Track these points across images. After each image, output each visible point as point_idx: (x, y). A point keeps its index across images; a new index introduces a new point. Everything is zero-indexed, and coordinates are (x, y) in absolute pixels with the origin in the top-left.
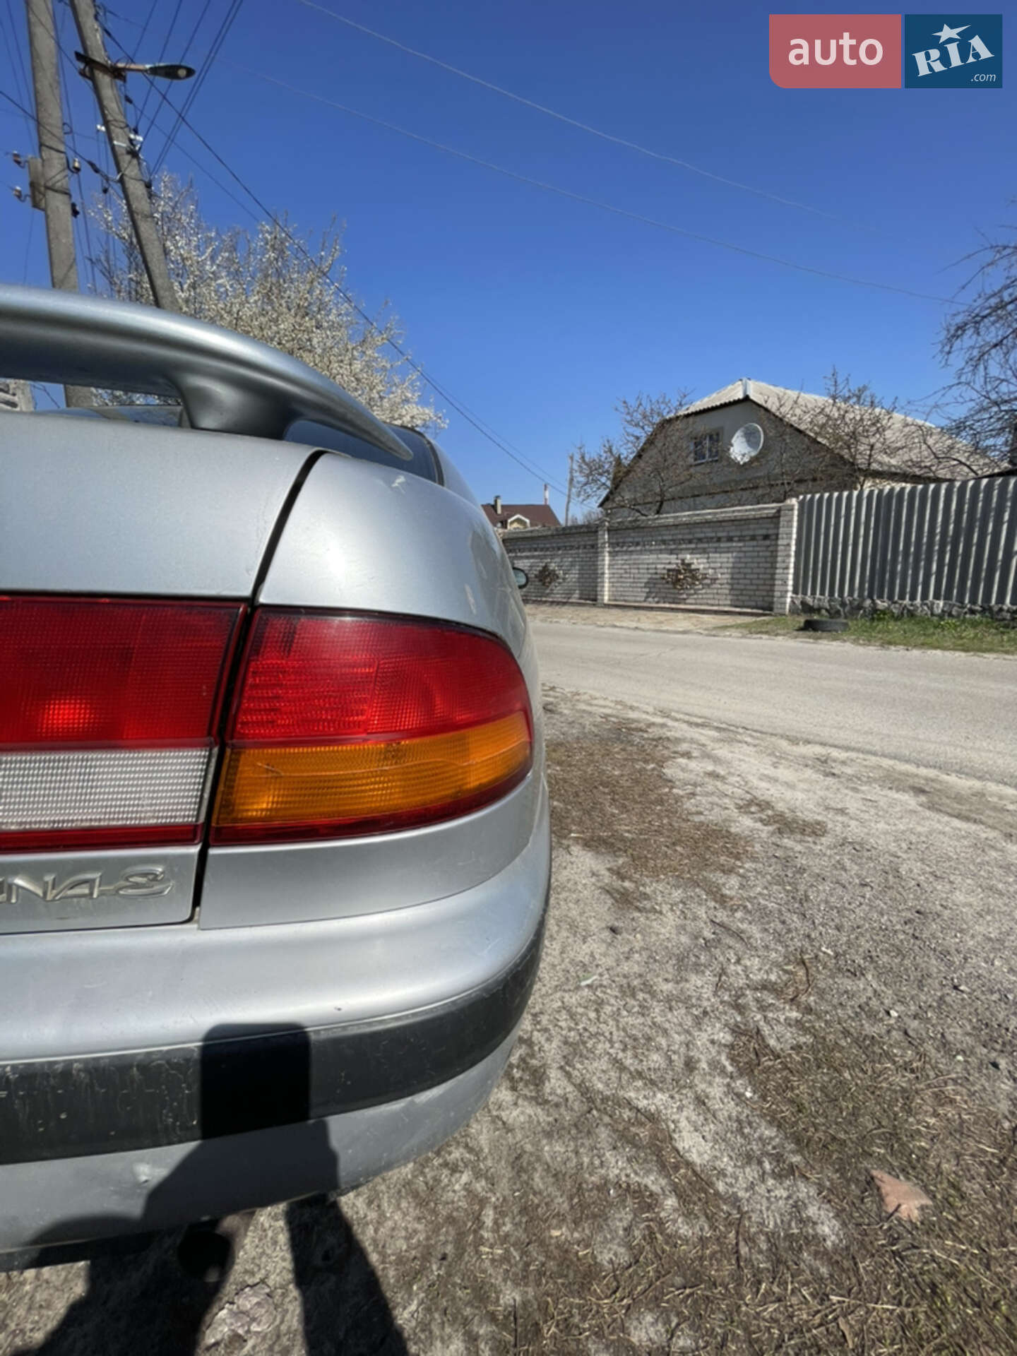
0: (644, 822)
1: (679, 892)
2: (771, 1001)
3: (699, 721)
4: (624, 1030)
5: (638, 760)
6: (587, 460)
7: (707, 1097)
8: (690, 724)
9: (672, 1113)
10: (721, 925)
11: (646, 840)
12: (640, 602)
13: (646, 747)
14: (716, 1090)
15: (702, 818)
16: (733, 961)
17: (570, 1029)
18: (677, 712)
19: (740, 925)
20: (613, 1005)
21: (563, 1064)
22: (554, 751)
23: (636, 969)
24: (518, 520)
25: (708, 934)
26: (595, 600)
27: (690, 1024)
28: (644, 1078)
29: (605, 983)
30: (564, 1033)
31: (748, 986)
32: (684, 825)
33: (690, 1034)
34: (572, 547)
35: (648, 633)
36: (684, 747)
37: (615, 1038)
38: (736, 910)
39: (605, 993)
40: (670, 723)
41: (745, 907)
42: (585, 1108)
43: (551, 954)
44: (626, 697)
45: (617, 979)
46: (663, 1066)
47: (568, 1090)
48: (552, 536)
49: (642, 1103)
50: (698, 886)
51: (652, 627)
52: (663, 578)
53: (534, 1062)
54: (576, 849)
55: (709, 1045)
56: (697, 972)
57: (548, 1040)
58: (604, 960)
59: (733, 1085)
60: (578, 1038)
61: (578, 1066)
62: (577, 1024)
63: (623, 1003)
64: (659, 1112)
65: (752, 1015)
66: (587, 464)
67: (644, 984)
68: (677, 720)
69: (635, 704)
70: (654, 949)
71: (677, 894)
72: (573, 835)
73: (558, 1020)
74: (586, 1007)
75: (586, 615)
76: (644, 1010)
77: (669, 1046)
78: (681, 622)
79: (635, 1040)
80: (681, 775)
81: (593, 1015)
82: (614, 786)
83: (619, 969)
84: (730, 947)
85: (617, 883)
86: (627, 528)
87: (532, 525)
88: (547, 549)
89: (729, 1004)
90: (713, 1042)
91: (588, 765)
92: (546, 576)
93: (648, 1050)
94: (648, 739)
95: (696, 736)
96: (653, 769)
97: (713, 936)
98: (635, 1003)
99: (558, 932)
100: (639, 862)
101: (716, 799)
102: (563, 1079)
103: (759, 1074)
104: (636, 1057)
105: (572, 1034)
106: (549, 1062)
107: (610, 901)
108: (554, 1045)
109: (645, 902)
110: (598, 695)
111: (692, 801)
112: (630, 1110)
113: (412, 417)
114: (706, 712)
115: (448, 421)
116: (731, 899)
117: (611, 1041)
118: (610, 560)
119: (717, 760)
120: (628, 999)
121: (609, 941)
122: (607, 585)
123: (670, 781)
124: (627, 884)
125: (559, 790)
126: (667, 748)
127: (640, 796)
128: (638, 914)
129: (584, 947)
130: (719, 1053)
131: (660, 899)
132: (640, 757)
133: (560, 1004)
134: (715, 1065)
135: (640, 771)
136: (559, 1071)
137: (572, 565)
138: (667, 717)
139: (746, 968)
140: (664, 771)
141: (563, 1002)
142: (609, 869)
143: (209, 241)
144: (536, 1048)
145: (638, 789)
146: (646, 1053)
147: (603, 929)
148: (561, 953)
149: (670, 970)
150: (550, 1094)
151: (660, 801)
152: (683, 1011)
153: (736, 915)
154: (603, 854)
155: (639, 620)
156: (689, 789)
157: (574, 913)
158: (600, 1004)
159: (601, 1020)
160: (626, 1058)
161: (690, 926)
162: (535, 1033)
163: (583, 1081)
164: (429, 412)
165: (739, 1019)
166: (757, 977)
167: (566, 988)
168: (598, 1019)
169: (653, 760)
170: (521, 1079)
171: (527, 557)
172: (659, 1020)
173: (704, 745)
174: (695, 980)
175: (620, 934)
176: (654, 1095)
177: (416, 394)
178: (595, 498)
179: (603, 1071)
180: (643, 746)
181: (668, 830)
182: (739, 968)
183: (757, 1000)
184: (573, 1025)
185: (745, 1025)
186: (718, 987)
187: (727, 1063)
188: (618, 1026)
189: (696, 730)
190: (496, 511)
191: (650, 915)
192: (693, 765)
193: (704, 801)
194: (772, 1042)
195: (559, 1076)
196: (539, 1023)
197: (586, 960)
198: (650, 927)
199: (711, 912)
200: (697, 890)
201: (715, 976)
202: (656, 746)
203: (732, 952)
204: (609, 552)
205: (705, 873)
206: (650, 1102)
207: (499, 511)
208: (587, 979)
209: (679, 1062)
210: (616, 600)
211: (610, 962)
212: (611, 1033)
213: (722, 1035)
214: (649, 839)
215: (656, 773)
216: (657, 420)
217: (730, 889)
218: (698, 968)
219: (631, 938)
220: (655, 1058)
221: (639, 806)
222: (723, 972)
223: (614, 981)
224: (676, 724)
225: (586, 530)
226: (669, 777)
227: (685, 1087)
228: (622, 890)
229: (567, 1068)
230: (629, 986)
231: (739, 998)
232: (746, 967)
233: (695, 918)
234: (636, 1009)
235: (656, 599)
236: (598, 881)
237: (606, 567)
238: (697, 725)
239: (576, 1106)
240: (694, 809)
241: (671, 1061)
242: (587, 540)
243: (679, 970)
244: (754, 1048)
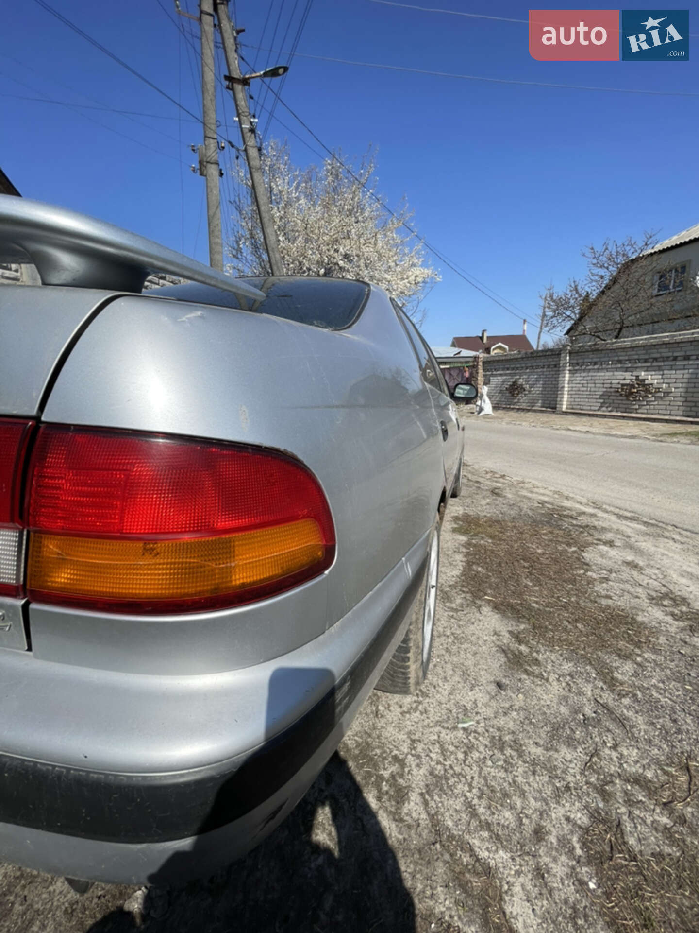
0: (553, 597)
1: (570, 665)
2: (640, 798)
3: (629, 515)
4: (485, 778)
5: (562, 542)
6: (555, 298)
7: (548, 872)
8: (619, 516)
9: (509, 874)
10: (605, 706)
11: (551, 612)
12: (595, 411)
13: (572, 533)
14: (559, 869)
15: (610, 602)
16: (609, 745)
17: (438, 763)
18: (609, 505)
19: (625, 711)
20: (480, 752)
21: (424, 791)
22: (490, 526)
23: (511, 725)
24: (500, 347)
25: (588, 711)
26: (555, 408)
27: (549, 793)
28: (492, 831)
29: (479, 730)
30: (433, 764)
31: (620, 775)
32: (589, 605)
33: (547, 804)
34: (538, 367)
35: (597, 437)
36: (609, 536)
37: (475, 784)
38: (624, 696)
39: (477, 739)
40: (600, 514)
41: (635, 695)
42: (432, 839)
43: (441, 693)
44: (564, 488)
45: (491, 730)
46: (513, 825)
47: (422, 816)
48: (522, 358)
49: (483, 854)
50: (590, 664)
51: (602, 432)
52: (618, 391)
53: (401, 781)
54: (486, 610)
55: (563, 821)
56: (569, 746)
57: (418, 765)
58: (484, 709)
59: (578, 870)
60: (442, 772)
61: (436, 798)
62: (445, 760)
63: (491, 753)
64: (497, 869)
65: (617, 805)
66: (554, 301)
67: (514, 741)
68: (607, 512)
69: (571, 495)
70: (532, 711)
71: (568, 667)
72: (486, 597)
73: (431, 752)
74: (457, 747)
75: (546, 419)
76: (508, 766)
77: (523, 808)
78: (631, 428)
79: (492, 791)
80: (600, 561)
81: (461, 756)
82: (534, 562)
83: (495, 722)
84: (609, 730)
85: (514, 646)
86: (588, 351)
87: (509, 351)
88: (517, 369)
89: (595, 788)
90: (568, 819)
91: (516, 541)
92: (514, 390)
93: (502, 805)
94: (577, 525)
95: (623, 528)
96: (575, 552)
97: (594, 715)
98: (503, 757)
99: (452, 676)
100: (538, 630)
101: (628, 587)
102: (420, 804)
103: (609, 869)
104: (489, 808)
105: (439, 767)
106: (413, 786)
107: (504, 660)
108: (422, 772)
109: (535, 668)
110: (540, 485)
111: (604, 585)
112: (471, 856)
113: (416, 277)
114: (636, 507)
115: (441, 277)
116: (621, 684)
117: (470, 785)
118: (570, 377)
119: (639, 552)
120: (496, 751)
121: (493, 694)
122: (566, 396)
123: (587, 564)
124: (523, 648)
125: (485, 558)
126: (592, 535)
127: (555, 573)
128: (525, 677)
129: (470, 694)
130: (572, 832)
131: (549, 667)
132: (565, 540)
133: (436, 737)
134: (564, 842)
135: (561, 553)
136: (418, 796)
137: (537, 380)
138: (599, 508)
139: (621, 757)
140: (584, 554)
141: (439, 737)
142: (510, 632)
143: (295, 177)
144: (406, 770)
145: (555, 568)
146: (500, 808)
147: (491, 682)
148: (450, 694)
149: (543, 735)
150: (407, 814)
151: (573, 581)
152: (546, 779)
153: (623, 700)
154: (508, 617)
155: (591, 426)
156: (604, 574)
157: (469, 663)
158: (469, 749)
159: (467, 762)
160: (480, 805)
161: (574, 699)
162: (409, 756)
163: (436, 813)
164: (427, 272)
165: (601, 805)
166: (633, 769)
167: (446, 725)
168: (464, 761)
169: (575, 543)
170: (387, 792)
171: (501, 375)
172: (520, 779)
173: (629, 537)
174: (565, 753)
175: (505, 690)
176: (497, 851)
177: (421, 260)
178: (560, 328)
179: (456, 810)
180: (570, 531)
181: (574, 607)
182: (614, 755)
183: (626, 792)
184: (441, 760)
185: (607, 813)
186: (588, 767)
187: (577, 846)
188: (480, 773)
189: (624, 522)
190: (482, 341)
191: (536, 680)
192: (613, 552)
193: (616, 588)
194: (632, 841)
195: (418, 801)
196: (415, 748)
197: (469, 706)
198: (534, 691)
199: (598, 691)
200: (588, 667)
201: (586, 754)
202: (582, 532)
203: (610, 736)
204: (570, 370)
205: (600, 653)
206: (491, 856)
207: (485, 340)
208: (464, 722)
209: (529, 827)
210: (573, 409)
211: (489, 713)
212: (472, 778)
213: (579, 815)
214: (554, 613)
215: (576, 555)
216: (621, 260)
217: (622, 674)
218: (571, 742)
219: (514, 696)
220: (507, 816)
221: (552, 582)
222: (596, 753)
223: (487, 731)
224: (605, 515)
225: (550, 353)
226: (588, 561)
227: (528, 854)
228: (517, 652)
229: (427, 797)
230: (500, 739)
231: (606, 784)
232: (622, 755)
233: (580, 693)
234: (500, 763)
235: (610, 409)
236: (498, 640)
237: (566, 382)
238: (626, 518)
239: (425, 833)
240: (604, 593)
241: (521, 824)
242: (552, 361)
243: (552, 737)
244: (610, 841)
